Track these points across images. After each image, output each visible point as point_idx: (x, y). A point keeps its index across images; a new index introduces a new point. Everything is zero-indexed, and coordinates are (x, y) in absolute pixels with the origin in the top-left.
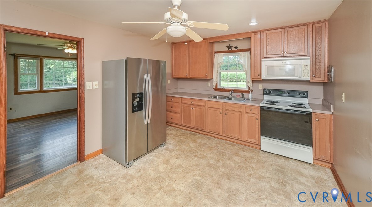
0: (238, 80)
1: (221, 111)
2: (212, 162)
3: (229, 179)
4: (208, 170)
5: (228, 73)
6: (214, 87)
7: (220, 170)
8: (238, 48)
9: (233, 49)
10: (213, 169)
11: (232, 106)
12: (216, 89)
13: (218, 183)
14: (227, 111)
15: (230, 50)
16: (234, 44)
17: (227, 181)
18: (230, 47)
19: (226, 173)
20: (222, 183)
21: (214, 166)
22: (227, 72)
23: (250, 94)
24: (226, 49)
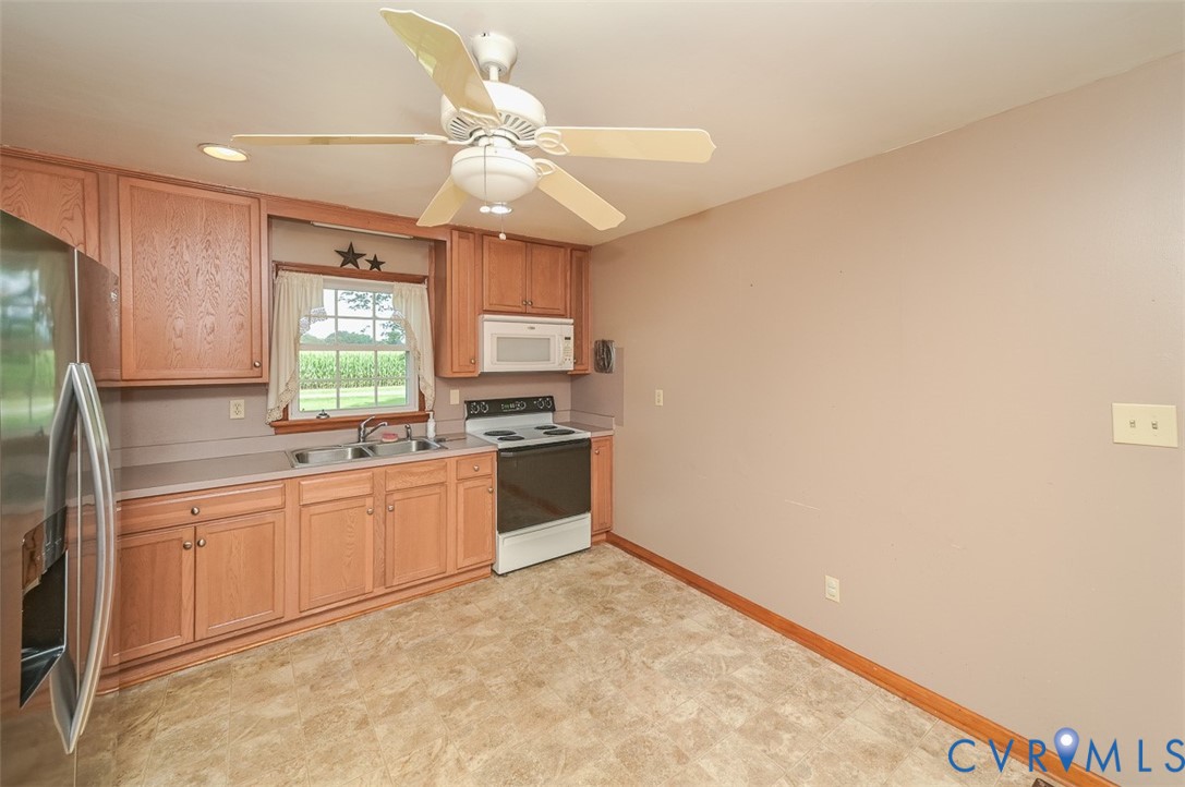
0: (376, 379)
1: (369, 501)
2: (443, 689)
3: (540, 684)
4: (468, 715)
5: (338, 356)
6: (278, 415)
7: (494, 688)
8: (381, 266)
9: (364, 265)
10: (475, 703)
11: (412, 474)
12: (284, 426)
13: (539, 715)
14: (396, 496)
15: (350, 266)
16: (368, 249)
17: (543, 690)
18: (350, 256)
19: (513, 678)
20: (544, 705)
21: (465, 695)
22: (334, 353)
23: (431, 424)
24: (337, 261)
